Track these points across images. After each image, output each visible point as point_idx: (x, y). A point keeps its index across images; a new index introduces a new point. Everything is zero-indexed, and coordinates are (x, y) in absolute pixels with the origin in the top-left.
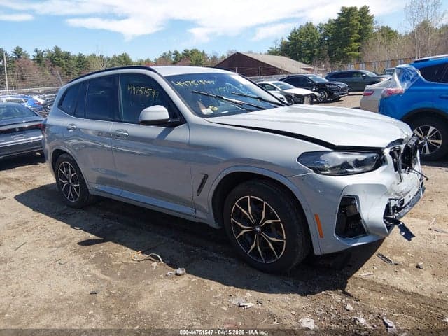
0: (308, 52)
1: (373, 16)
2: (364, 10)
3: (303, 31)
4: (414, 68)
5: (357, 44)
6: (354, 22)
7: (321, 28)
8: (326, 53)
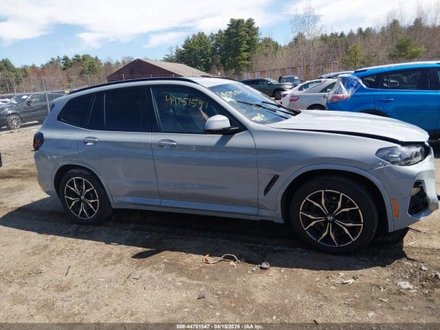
0: (202, 60)
1: (257, 28)
2: (250, 23)
3: (196, 40)
4: (356, 77)
5: (246, 54)
6: (243, 33)
7: (212, 38)
8: (219, 62)
